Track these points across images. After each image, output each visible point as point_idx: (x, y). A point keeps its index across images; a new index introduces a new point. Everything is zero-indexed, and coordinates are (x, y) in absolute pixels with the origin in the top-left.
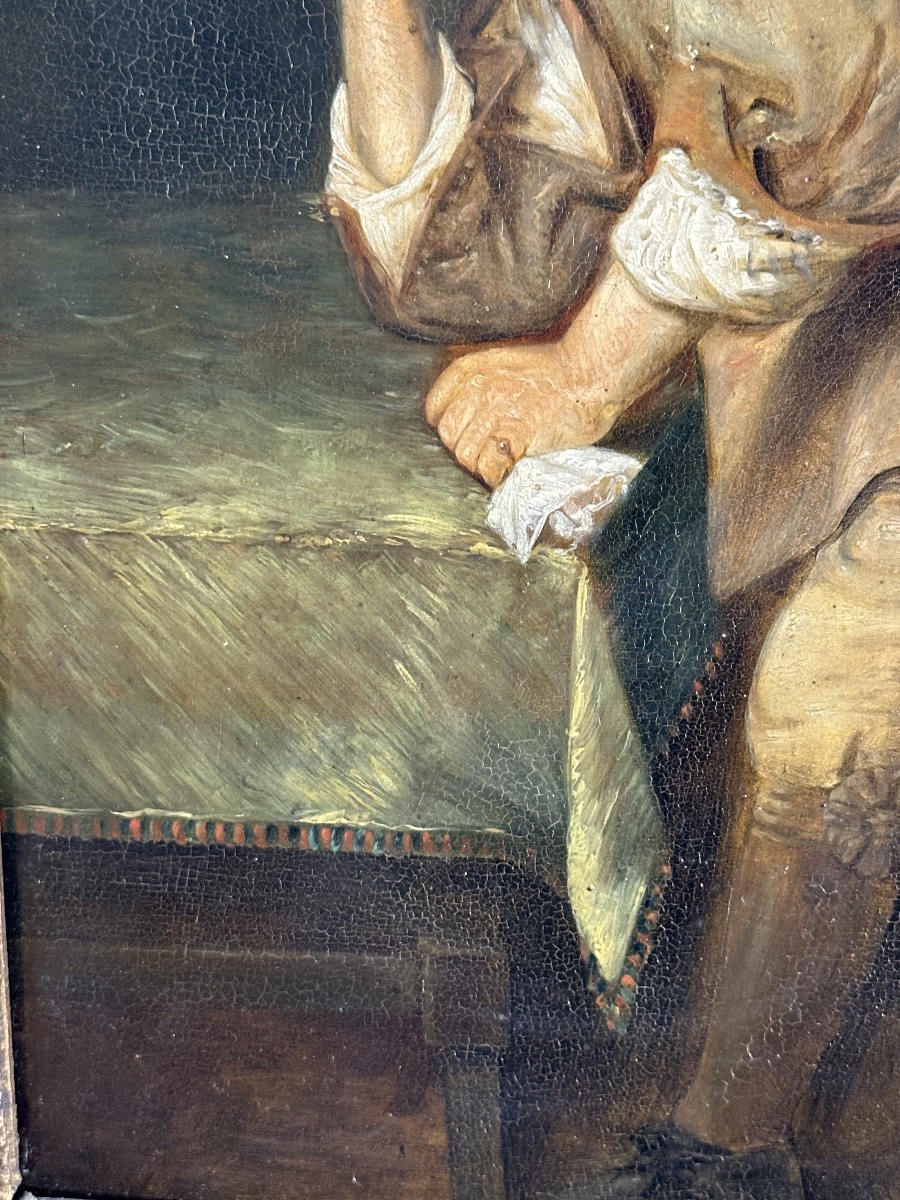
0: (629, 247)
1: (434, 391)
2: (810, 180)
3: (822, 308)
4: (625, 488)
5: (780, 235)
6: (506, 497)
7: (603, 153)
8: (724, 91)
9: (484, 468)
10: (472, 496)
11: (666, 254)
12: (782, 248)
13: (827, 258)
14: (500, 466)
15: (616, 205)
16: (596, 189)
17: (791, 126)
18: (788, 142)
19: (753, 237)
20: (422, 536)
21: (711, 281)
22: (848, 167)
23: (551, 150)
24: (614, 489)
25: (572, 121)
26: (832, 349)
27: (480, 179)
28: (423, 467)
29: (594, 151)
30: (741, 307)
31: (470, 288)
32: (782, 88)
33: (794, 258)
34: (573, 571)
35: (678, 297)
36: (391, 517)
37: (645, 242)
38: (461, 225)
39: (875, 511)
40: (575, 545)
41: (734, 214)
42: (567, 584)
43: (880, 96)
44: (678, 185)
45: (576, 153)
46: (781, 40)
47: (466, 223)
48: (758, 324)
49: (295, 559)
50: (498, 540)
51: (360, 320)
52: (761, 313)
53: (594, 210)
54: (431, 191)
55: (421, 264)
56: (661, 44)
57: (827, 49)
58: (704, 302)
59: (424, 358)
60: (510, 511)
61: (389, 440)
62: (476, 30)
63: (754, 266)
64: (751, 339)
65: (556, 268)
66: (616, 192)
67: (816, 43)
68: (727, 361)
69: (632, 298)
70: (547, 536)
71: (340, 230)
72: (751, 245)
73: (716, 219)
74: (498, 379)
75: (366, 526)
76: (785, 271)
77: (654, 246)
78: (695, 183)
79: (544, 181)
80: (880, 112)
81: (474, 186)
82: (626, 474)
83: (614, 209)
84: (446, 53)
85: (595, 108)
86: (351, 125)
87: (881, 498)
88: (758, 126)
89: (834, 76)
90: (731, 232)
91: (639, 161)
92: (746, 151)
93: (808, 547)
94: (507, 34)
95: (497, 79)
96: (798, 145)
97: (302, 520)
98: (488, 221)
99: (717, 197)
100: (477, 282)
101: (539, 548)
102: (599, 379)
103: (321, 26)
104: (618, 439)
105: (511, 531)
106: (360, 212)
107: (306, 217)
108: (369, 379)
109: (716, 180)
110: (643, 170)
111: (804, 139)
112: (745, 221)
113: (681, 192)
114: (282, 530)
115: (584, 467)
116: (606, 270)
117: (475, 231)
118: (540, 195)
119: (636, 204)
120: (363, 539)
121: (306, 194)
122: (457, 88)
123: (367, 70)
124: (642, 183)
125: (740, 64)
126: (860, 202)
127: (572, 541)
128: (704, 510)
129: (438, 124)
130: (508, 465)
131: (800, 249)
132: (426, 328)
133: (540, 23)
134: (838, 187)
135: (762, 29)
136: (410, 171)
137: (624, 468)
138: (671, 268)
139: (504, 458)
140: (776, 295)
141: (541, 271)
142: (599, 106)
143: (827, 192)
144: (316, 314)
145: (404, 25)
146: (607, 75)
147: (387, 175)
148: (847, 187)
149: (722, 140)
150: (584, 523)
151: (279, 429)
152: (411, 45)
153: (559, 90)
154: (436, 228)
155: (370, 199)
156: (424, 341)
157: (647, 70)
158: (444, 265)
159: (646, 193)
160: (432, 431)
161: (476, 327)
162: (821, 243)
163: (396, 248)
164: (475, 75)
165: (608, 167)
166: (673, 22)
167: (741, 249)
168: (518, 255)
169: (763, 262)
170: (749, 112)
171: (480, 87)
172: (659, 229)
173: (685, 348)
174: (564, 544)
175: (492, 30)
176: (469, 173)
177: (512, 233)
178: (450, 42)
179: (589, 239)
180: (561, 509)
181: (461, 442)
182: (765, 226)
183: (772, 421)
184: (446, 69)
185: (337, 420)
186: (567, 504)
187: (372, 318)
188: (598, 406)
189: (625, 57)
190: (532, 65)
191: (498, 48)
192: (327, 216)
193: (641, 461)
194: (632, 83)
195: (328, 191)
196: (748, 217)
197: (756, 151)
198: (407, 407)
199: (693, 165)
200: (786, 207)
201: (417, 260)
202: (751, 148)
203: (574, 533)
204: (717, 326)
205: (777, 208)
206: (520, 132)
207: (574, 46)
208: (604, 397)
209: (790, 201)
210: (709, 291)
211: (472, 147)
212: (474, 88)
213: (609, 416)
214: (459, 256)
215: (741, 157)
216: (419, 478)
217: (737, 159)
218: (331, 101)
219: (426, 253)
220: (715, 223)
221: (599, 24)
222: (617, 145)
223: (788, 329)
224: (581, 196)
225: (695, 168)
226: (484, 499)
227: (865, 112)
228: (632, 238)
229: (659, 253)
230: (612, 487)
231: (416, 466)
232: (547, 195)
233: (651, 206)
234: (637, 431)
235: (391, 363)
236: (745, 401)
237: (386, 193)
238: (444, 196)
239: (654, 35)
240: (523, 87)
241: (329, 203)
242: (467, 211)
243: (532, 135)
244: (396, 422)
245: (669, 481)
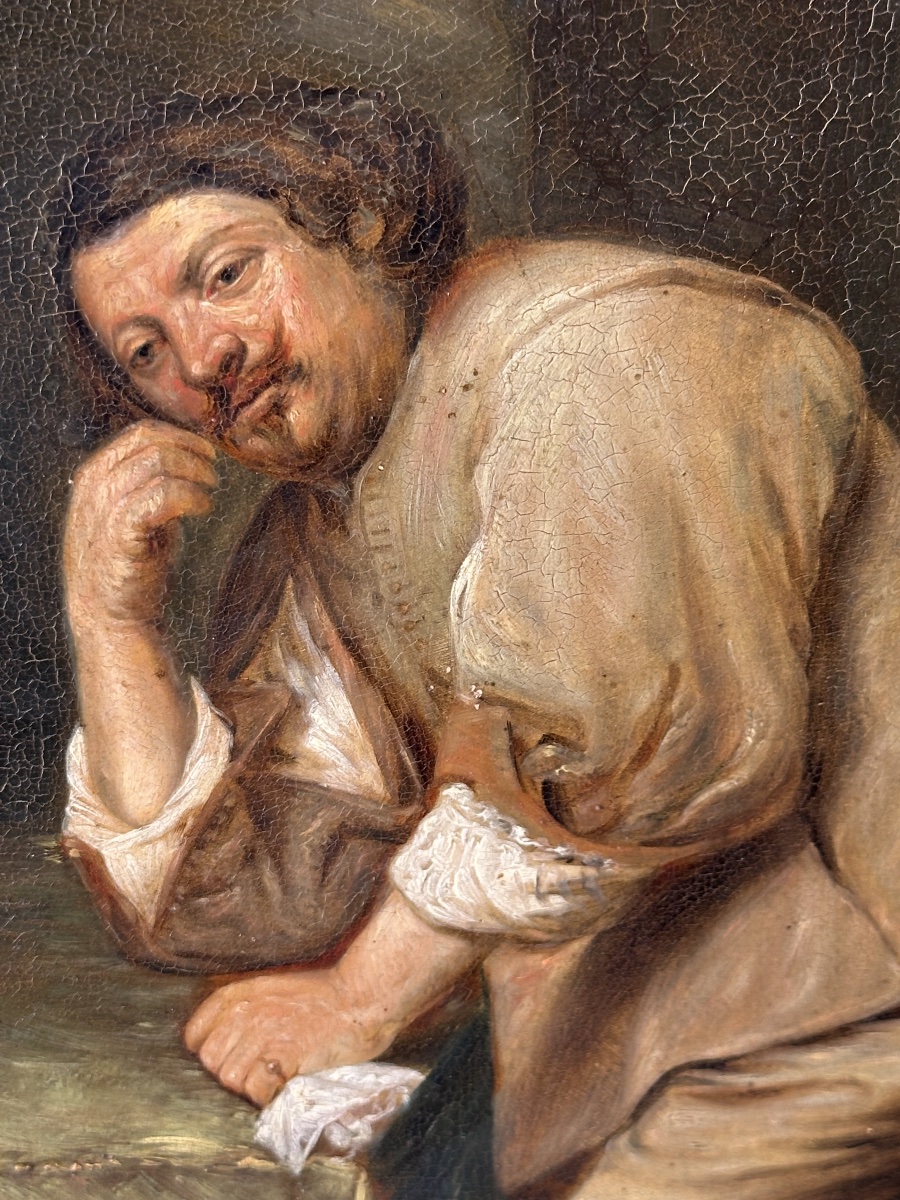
0: (408, 877)
1: (193, 1020)
2: (601, 807)
3: (613, 925)
4: (406, 1099)
5: (569, 860)
6: (276, 1113)
7: (379, 788)
8: (510, 728)
9: (251, 1088)
10: (239, 1116)
11: (448, 881)
12: (572, 872)
13: (620, 879)
14: (270, 1085)
15: (396, 837)
16: (373, 824)
17: (582, 759)
18: (578, 774)
19: (541, 862)
20: (183, 1156)
21: (496, 905)
22: (641, 795)
23: (322, 788)
24: (394, 1100)
25: (344, 760)
26: (624, 961)
27: (242, 817)
28: (184, 1091)
29: (369, 788)
30: (528, 927)
31: (232, 921)
32: (571, 724)
33: (584, 880)
34: (351, 1176)
35: (463, 920)
36: (148, 1140)
37: (426, 872)
38: (221, 862)
39: (666, 1104)
40: (352, 1154)
41: (521, 842)
42: (345, 1189)
43: (674, 728)
44: (461, 817)
45: (349, 790)
46: (568, 680)
47: (227, 860)
48: (548, 941)
49: (38, 1185)
50: (268, 1153)
51: (107, 956)
52: (551, 931)
53: (370, 843)
54: (186, 830)
55: (176, 900)
56: (441, 685)
57: (620, 686)
58: (489, 924)
59: (182, 989)
60: (281, 1126)
61: (143, 1069)
62: (235, 673)
63: (543, 889)
64: (540, 956)
65: (329, 899)
66: (395, 826)
67: (607, 681)
68: (513, 979)
69: (410, 924)
70: (323, 1147)
71: (81, 871)
72: (540, 871)
73: (502, 847)
74: (267, 1005)
75: (118, 1150)
76: (575, 893)
77: (434, 875)
78: (480, 815)
79: (314, 817)
80: (674, 744)
81: (235, 824)
82: (407, 1085)
83: (393, 842)
84: (200, 697)
85: (369, 746)
86: (90, 769)
87: (672, 1092)
88: (547, 760)
89: (628, 711)
90: (517, 859)
91: (418, 796)
92: (534, 783)
93: (597, 1139)
94: (269, 677)
95: (258, 720)
96: (590, 776)
97: (43, 1149)
98: (252, 857)
99: (504, 827)
100: (240, 915)
101: (313, 1158)
102: (378, 1000)
103: (51, 671)
104: (397, 1054)
105: (282, 1144)
106: (104, 852)
107: (39, 860)
108: (120, 1011)
109: (501, 811)
110: (424, 804)
111: (595, 771)
112: (532, 849)
113: (464, 823)
114: (23, 1159)
115: (361, 1082)
116: (384, 898)
117: (238, 867)
118: (309, 832)
119: (416, 836)
120: (116, 1162)
121: (40, 837)
122: (213, 731)
123: (107, 714)
124: (422, 816)
125: (528, 702)
126: (654, 826)
127: (349, 1149)
128: (490, 1113)
129: (192, 765)
130: (279, 1084)
131: (591, 872)
132: (185, 962)
133: (307, 665)
134: (631, 814)
135: (551, 670)
136: (160, 811)
137: (404, 1081)
138: (453, 894)
139: (274, 1078)
140: (565, 915)
141: (315, 903)
142: (374, 745)
143: (618, 818)
144: (56, 953)
145: (150, 671)
146: (383, 714)
147: (134, 817)
148: (640, 814)
149: (508, 774)
150: (363, 1131)
151: (16, 1064)
152: (159, 691)
153: (329, 731)
154: (193, 866)
155: (115, 839)
156: (183, 974)
157: (426, 710)
158: (203, 900)
159: (426, 826)
160: (193, 1057)
161: (240, 958)
162: (612, 866)
163: (146, 886)
164: (233, 717)
165: (385, 803)
166: (454, 664)
167: (529, 875)
168: (286, 888)
169: (552, 885)
170: (537, 746)
171: (239, 729)
172: (440, 858)
173: (471, 967)
174: (340, 1153)
175: (252, 673)
176: (230, 812)
177: (279, 867)
178: (205, 685)
179: (364, 872)
180: (338, 1122)
181: (225, 1066)
182: (553, 853)
183: (562, 1030)
184: (199, 711)
185: (83, 1053)
186: (345, 1116)
187: (122, 954)
188: (377, 1025)
189: (402, 697)
190: (299, 707)
191: (260, 691)
192: (65, 857)
193: (423, 1072)
194: (411, 722)
195: (65, 833)
196: (536, 844)
197: (544, 783)
198: (165, 1036)
199: (477, 798)
200: (576, 834)
201: (170, 896)
202: (539, 781)
203: (352, 1142)
204: (504, 945)
205: (566, 835)
206: (286, 772)
207: (345, 688)
208: (382, 1016)
209: (581, 828)
210: (494, 913)
211: (232, 787)
212: (233, 730)
213: (389, 1034)
214: (219, 891)
215: (529, 789)
216: (180, 1102)
217: (525, 791)
218: (65, 745)
219: (181, 890)
220: (501, 851)
221: (373, 667)
222: (395, 783)
223: (578, 946)
224: (355, 830)
225: (479, 801)
226: (252, 1117)
227: (658, 744)
228: (411, 868)
229: (441, 881)
230: (392, 1098)
231: (176, 1091)
232: (319, 830)
233: (432, 838)
234: (419, 1045)
235: (143, 995)
236: (533, 1013)
237: (134, 834)
238: (201, 835)
239: (433, 676)
240: (289, 728)
241: (67, 845)
242: (228, 847)
243: (299, 773)
244: (153, 1052)
245: (454, 1089)
